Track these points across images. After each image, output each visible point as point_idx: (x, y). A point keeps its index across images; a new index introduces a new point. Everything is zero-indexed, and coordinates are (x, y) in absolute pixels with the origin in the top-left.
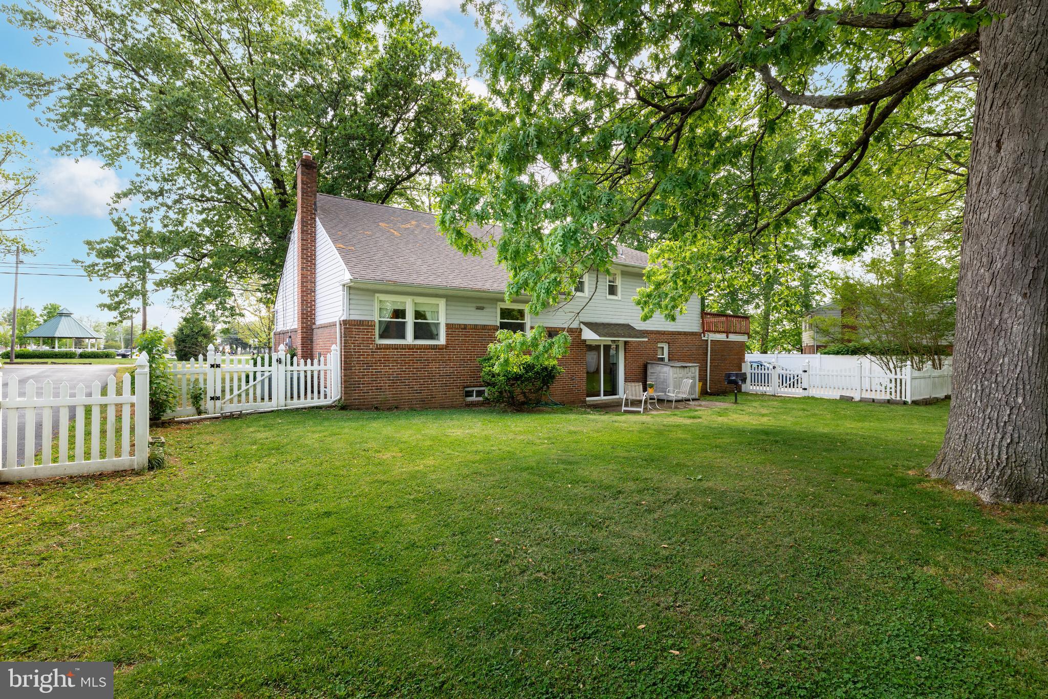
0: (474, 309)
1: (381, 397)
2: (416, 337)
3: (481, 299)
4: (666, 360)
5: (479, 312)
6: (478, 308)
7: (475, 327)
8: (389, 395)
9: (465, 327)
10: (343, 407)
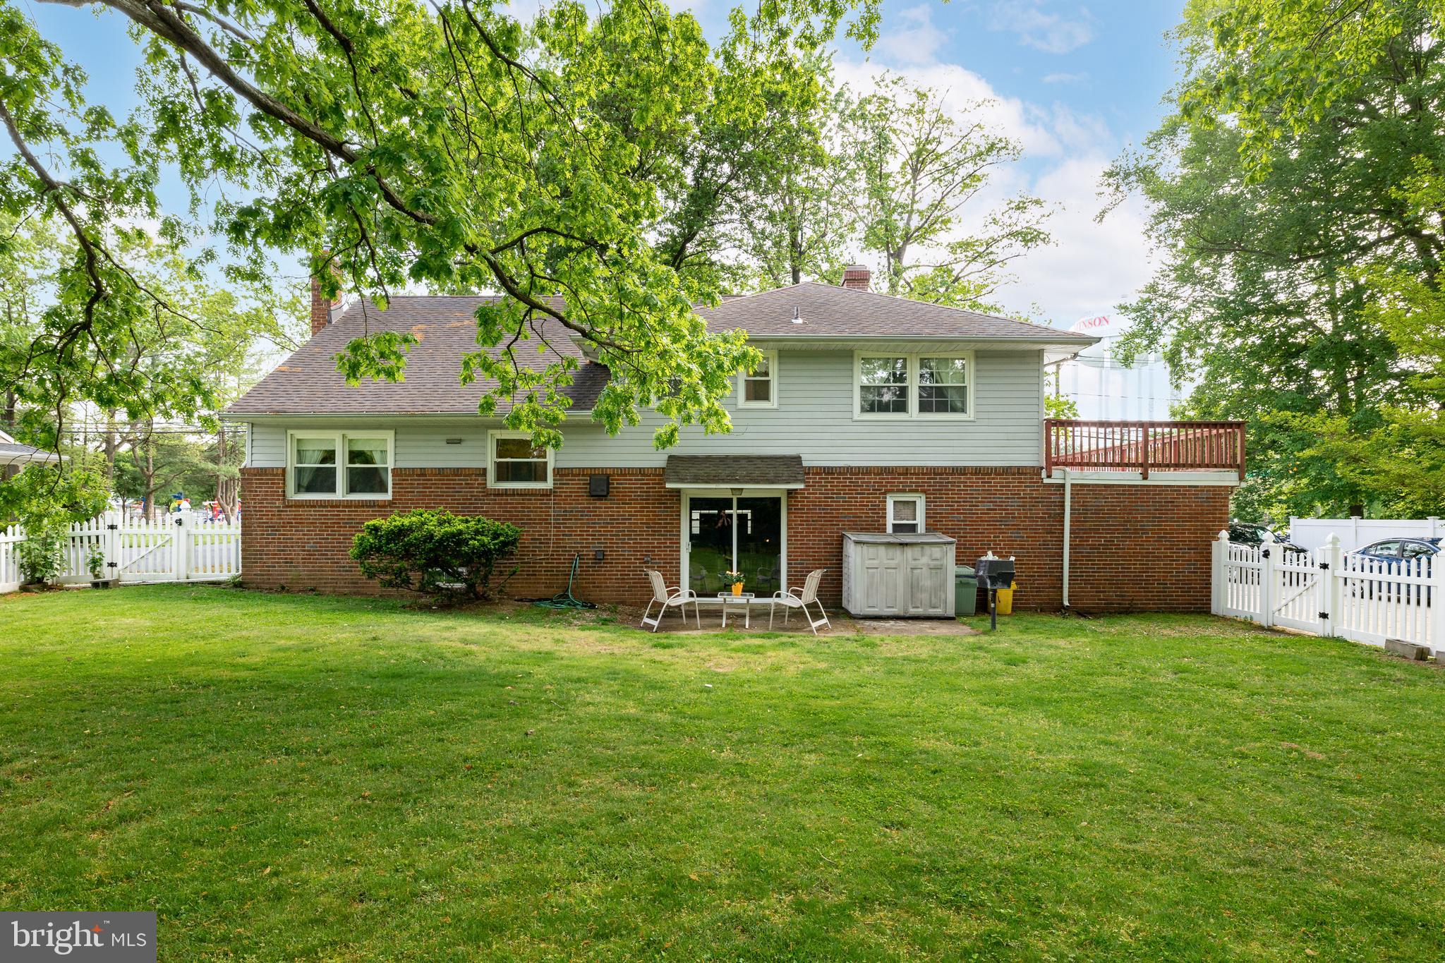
0: (444, 443)
1: (292, 574)
2: (352, 489)
3: (455, 426)
4: (921, 529)
5: (455, 448)
6: (449, 442)
7: (441, 472)
8: (302, 571)
9: (423, 472)
10: (240, 586)
